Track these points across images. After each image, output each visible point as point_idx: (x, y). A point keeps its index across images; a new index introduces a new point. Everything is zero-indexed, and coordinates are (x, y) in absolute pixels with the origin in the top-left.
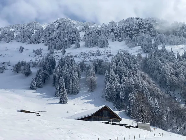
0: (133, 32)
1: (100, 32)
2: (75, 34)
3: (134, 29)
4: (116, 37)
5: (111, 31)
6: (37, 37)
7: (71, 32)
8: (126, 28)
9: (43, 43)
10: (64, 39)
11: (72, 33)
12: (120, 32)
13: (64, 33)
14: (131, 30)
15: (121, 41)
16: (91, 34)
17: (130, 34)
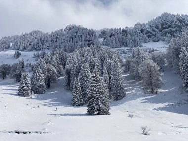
0: (173, 29)
1: (126, 33)
2: (91, 36)
3: (174, 26)
4: (149, 36)
5: (139, 31)
6: (40, 43)
7: (86, 35)
8: (162, 24)
9: (49, 49)
10: (77, 42)
11: (88, 36)
12: (153, 30)
13: (77, 36)
14: (169, 26)
15: (157, 41)
16: (113, 35)
17: (169, 31)
